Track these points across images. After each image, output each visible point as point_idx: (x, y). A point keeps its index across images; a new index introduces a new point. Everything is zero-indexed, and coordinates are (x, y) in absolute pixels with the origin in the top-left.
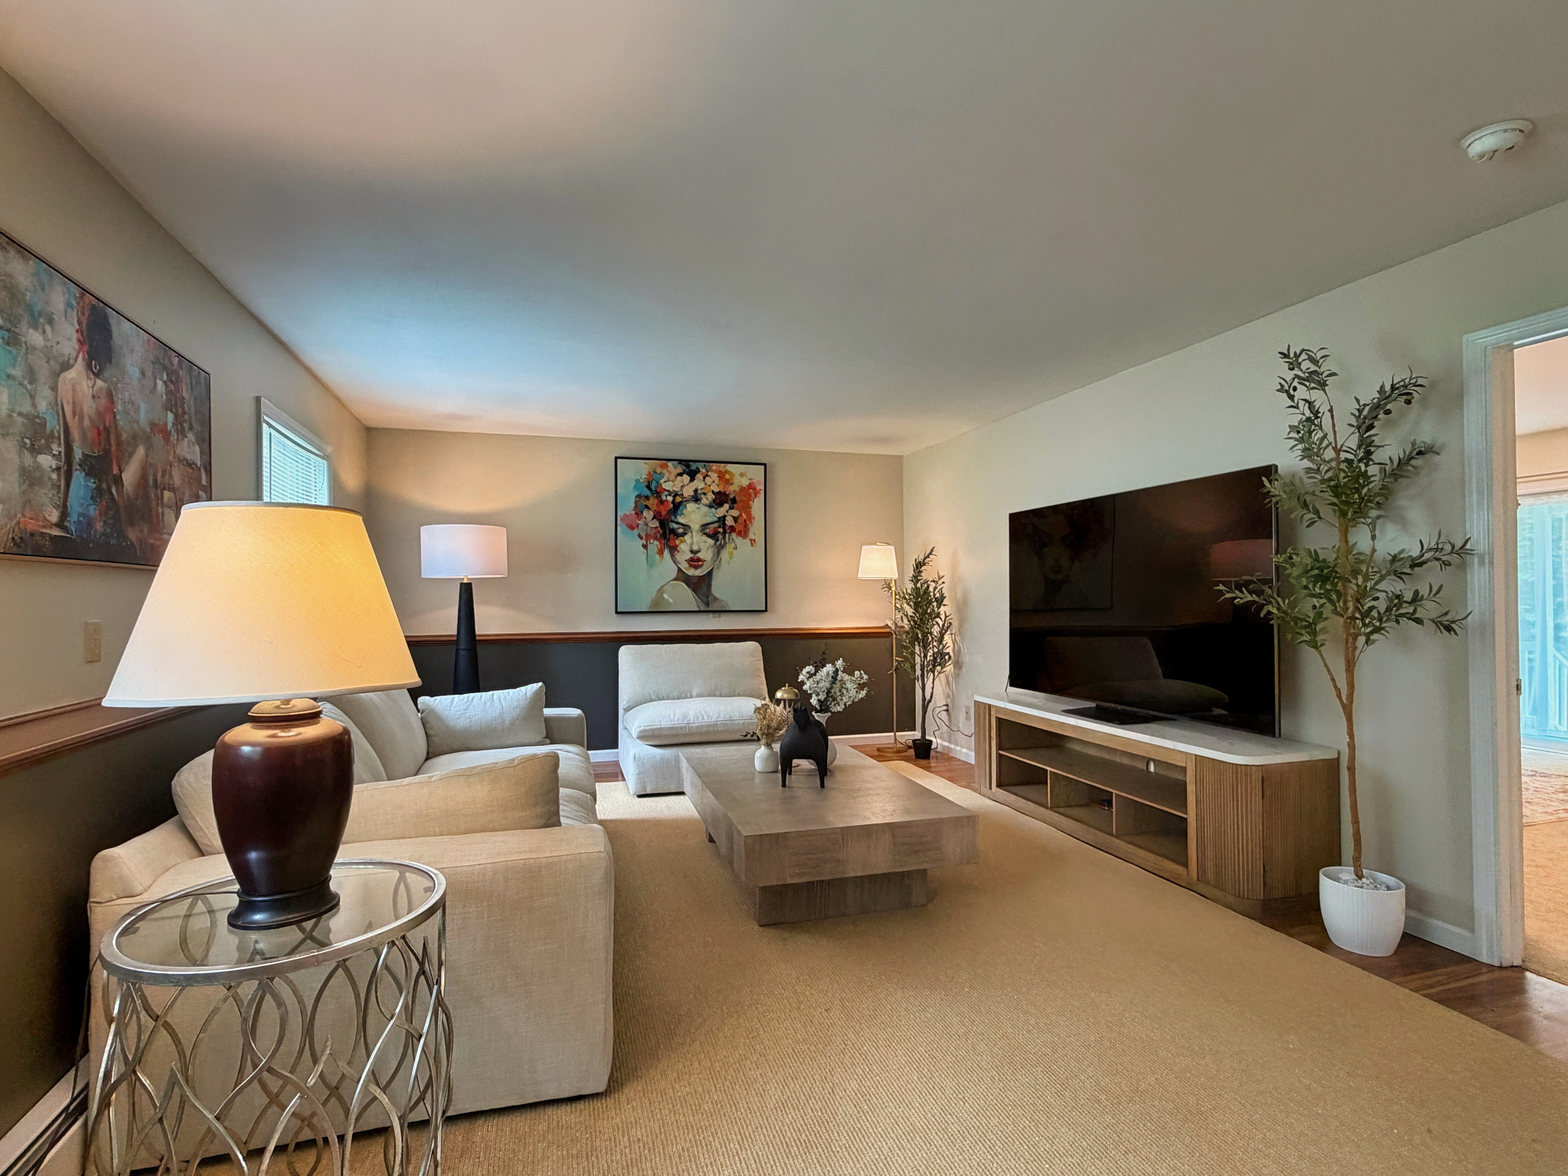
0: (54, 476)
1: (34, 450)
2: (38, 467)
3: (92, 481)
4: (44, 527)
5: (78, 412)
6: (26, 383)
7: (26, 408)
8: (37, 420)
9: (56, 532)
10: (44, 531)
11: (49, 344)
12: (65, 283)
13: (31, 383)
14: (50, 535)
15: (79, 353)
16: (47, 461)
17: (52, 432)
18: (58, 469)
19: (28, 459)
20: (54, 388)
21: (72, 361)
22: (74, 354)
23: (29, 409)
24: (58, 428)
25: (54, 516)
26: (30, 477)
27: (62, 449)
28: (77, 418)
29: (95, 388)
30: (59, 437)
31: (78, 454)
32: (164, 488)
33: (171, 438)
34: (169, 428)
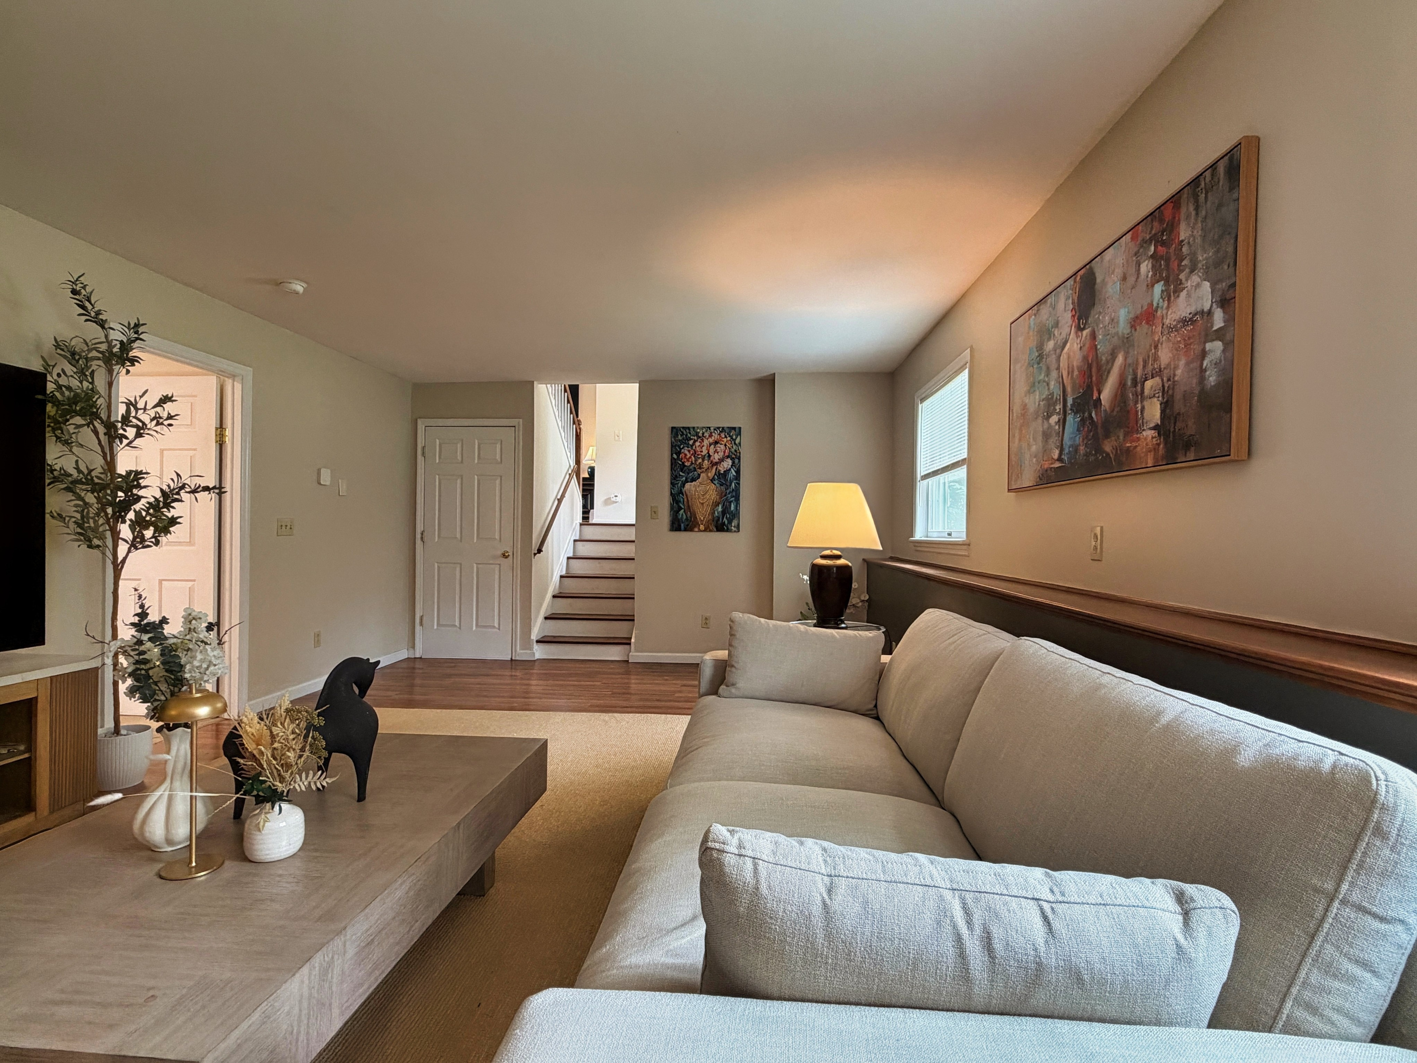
1: (1048, 417)
2: (1050, 426)
4: (1052, 464)
5: (1070, 371)
8: (1050, 397)
9: (1057, 465)
10: (1052, 466)
13: (1048, 376)
14: (1054, 468)
15: (1071, 327)
16: (1054, 419)
18: (1059, 421)
20: (1058, 367)
22: (1069, 330)
24: (1059, 393)
25: (1057, 454)
26: (1046, 436)
27: (1061, 406)
28: (1070, 376)
29: (1081, 340)
30: (1059, 400)
31: (1070, 402)
32: (1146, 379)
33: (1159, 312)
34: (1155, 305)
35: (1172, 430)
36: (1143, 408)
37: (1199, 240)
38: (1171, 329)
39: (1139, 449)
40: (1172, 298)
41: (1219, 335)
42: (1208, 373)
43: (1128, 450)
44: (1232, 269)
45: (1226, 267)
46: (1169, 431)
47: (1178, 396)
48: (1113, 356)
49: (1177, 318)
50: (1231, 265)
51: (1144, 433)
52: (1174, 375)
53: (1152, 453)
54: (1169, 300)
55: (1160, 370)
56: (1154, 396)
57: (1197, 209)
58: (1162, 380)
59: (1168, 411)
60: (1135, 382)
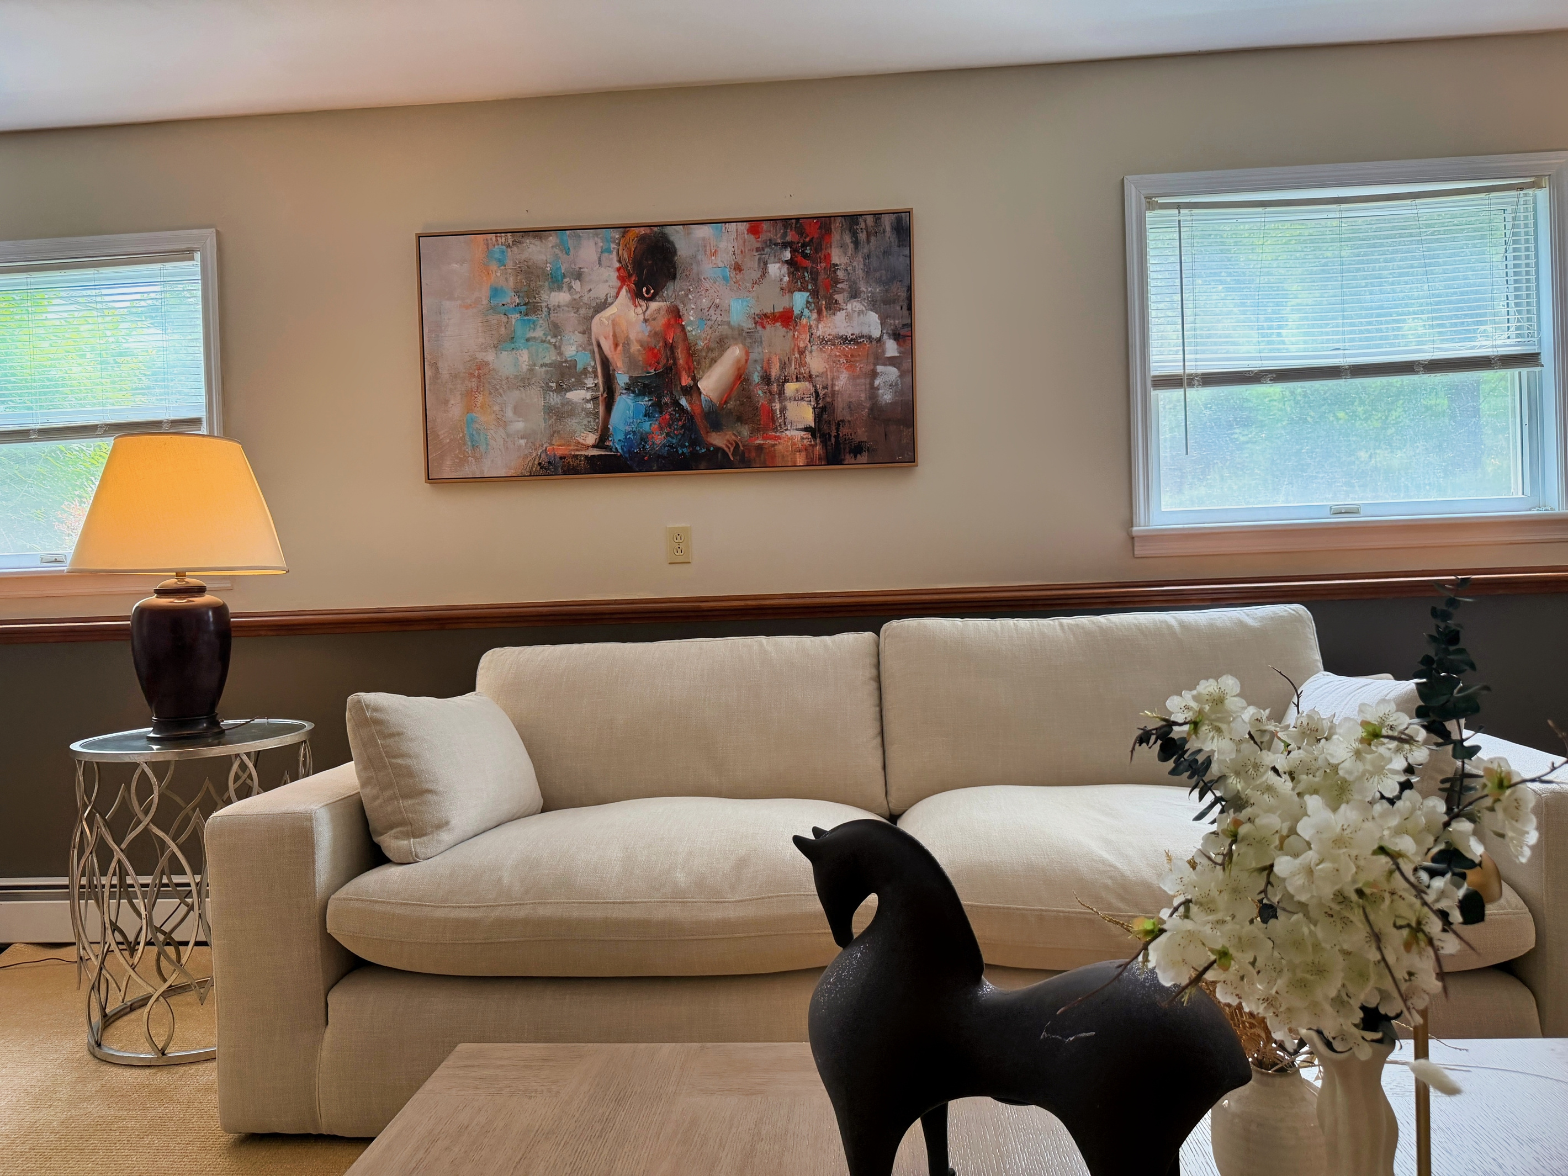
0: (590, 406)
1: (560, 389)
2: (569, 402)
3: (647, 399)
4: (578, 451)
5: (621, 342)
6: (549, 338)
7: (551, 357)
8: (564, 364)
9: (595, 452)
10: (579, 454)
11: (577, 297)
12: (597, 235)
13: (556, 336)
14: (586, 457)
15: (620, 289)
16: (577, 396)
17: (585, 369)
18: (594, 399)
19: (555, 399)
20: (587, 331)
21: (609, 300)
22: (613, 292)
23: (554, 358)
24: (593, 364)
25: (591, 439)
26: (557, 414)
27: (600, 380)
28: (620, 348)
29: (648, 312)
30: (595, 372)
31: (622, 379)
32: (786, 381)
33: (804, 321)
34: (797, 311)
35: (834, 433)
36: (783, 409)
37: (860, 273)
38: (823, 341)
39: (780, 447)
40: (825, 313)
41: (892, 361)
42: (881, 391)
43: (760, 448)
44: (905, 312)
45: (898, 308)
46: (830, 436)
47: (840, 404)
48: (722, 344)
49: (833, 333)
50: (905, 307)
51: (788, 433)
52: (833, 385)
53: (804, 454)
54: (819, 312)
55: (810, 376)
56: (802, 399)
57: (856, 243)
58: (815, 386)
59: (825, 416)
60: (766, 379)
